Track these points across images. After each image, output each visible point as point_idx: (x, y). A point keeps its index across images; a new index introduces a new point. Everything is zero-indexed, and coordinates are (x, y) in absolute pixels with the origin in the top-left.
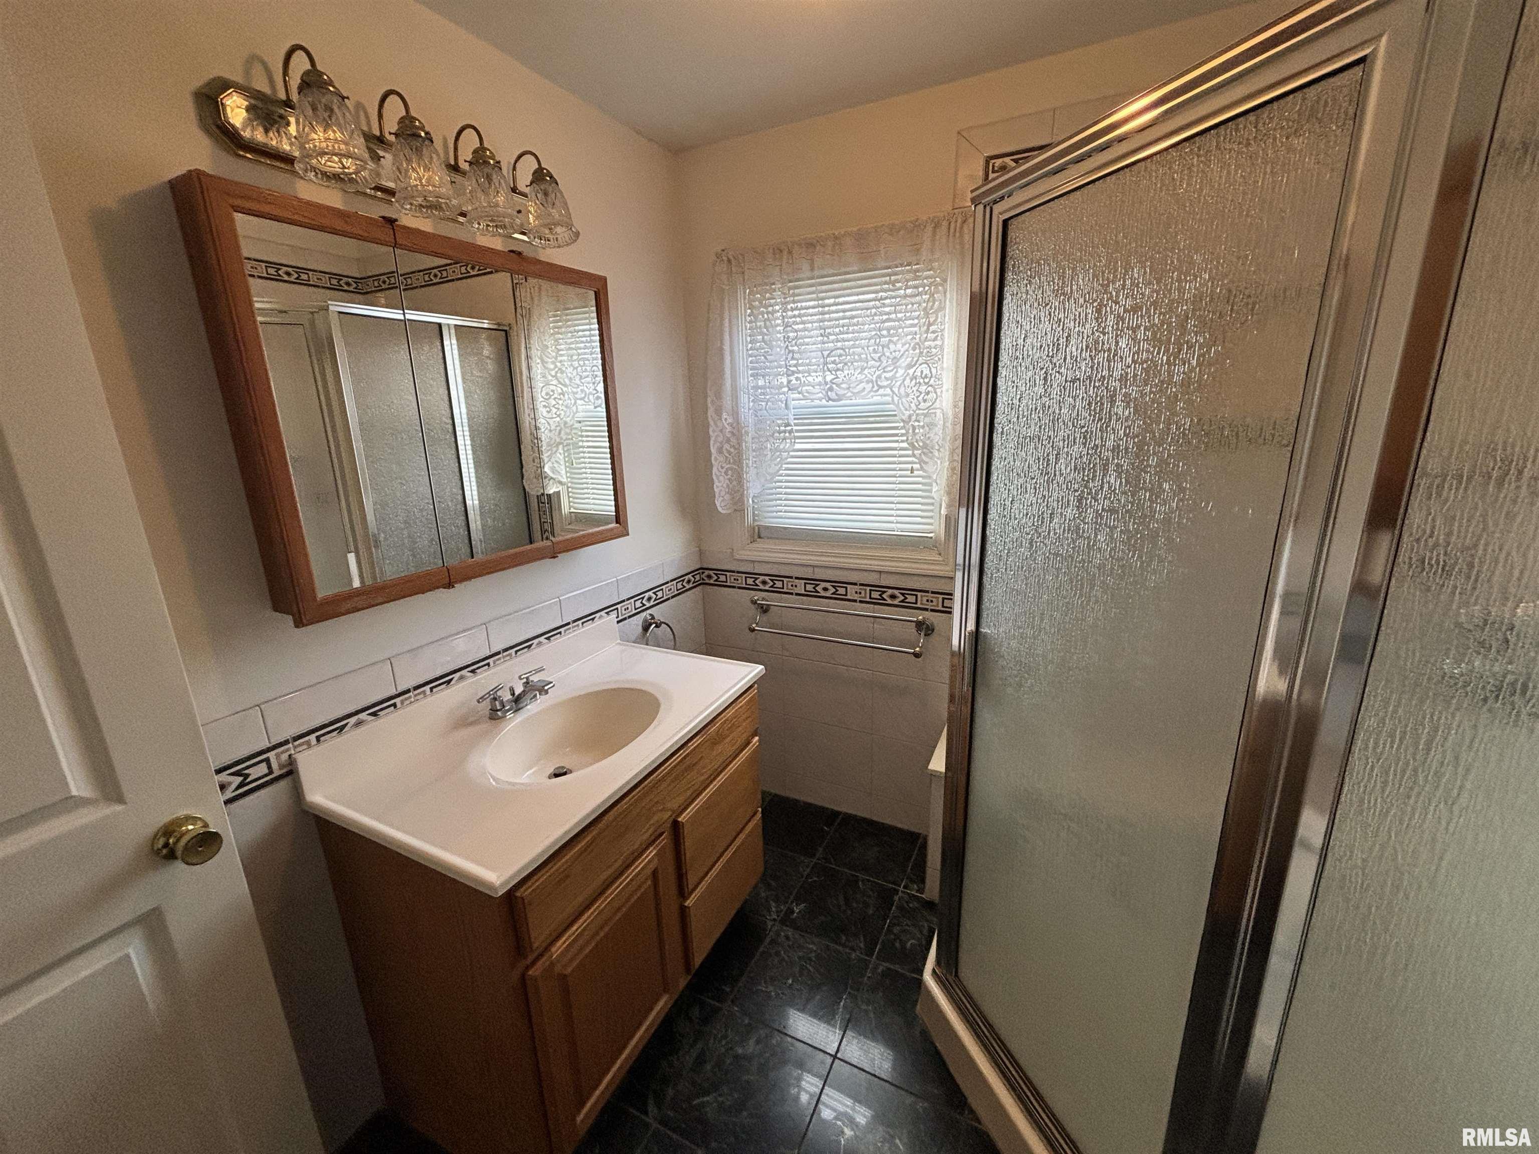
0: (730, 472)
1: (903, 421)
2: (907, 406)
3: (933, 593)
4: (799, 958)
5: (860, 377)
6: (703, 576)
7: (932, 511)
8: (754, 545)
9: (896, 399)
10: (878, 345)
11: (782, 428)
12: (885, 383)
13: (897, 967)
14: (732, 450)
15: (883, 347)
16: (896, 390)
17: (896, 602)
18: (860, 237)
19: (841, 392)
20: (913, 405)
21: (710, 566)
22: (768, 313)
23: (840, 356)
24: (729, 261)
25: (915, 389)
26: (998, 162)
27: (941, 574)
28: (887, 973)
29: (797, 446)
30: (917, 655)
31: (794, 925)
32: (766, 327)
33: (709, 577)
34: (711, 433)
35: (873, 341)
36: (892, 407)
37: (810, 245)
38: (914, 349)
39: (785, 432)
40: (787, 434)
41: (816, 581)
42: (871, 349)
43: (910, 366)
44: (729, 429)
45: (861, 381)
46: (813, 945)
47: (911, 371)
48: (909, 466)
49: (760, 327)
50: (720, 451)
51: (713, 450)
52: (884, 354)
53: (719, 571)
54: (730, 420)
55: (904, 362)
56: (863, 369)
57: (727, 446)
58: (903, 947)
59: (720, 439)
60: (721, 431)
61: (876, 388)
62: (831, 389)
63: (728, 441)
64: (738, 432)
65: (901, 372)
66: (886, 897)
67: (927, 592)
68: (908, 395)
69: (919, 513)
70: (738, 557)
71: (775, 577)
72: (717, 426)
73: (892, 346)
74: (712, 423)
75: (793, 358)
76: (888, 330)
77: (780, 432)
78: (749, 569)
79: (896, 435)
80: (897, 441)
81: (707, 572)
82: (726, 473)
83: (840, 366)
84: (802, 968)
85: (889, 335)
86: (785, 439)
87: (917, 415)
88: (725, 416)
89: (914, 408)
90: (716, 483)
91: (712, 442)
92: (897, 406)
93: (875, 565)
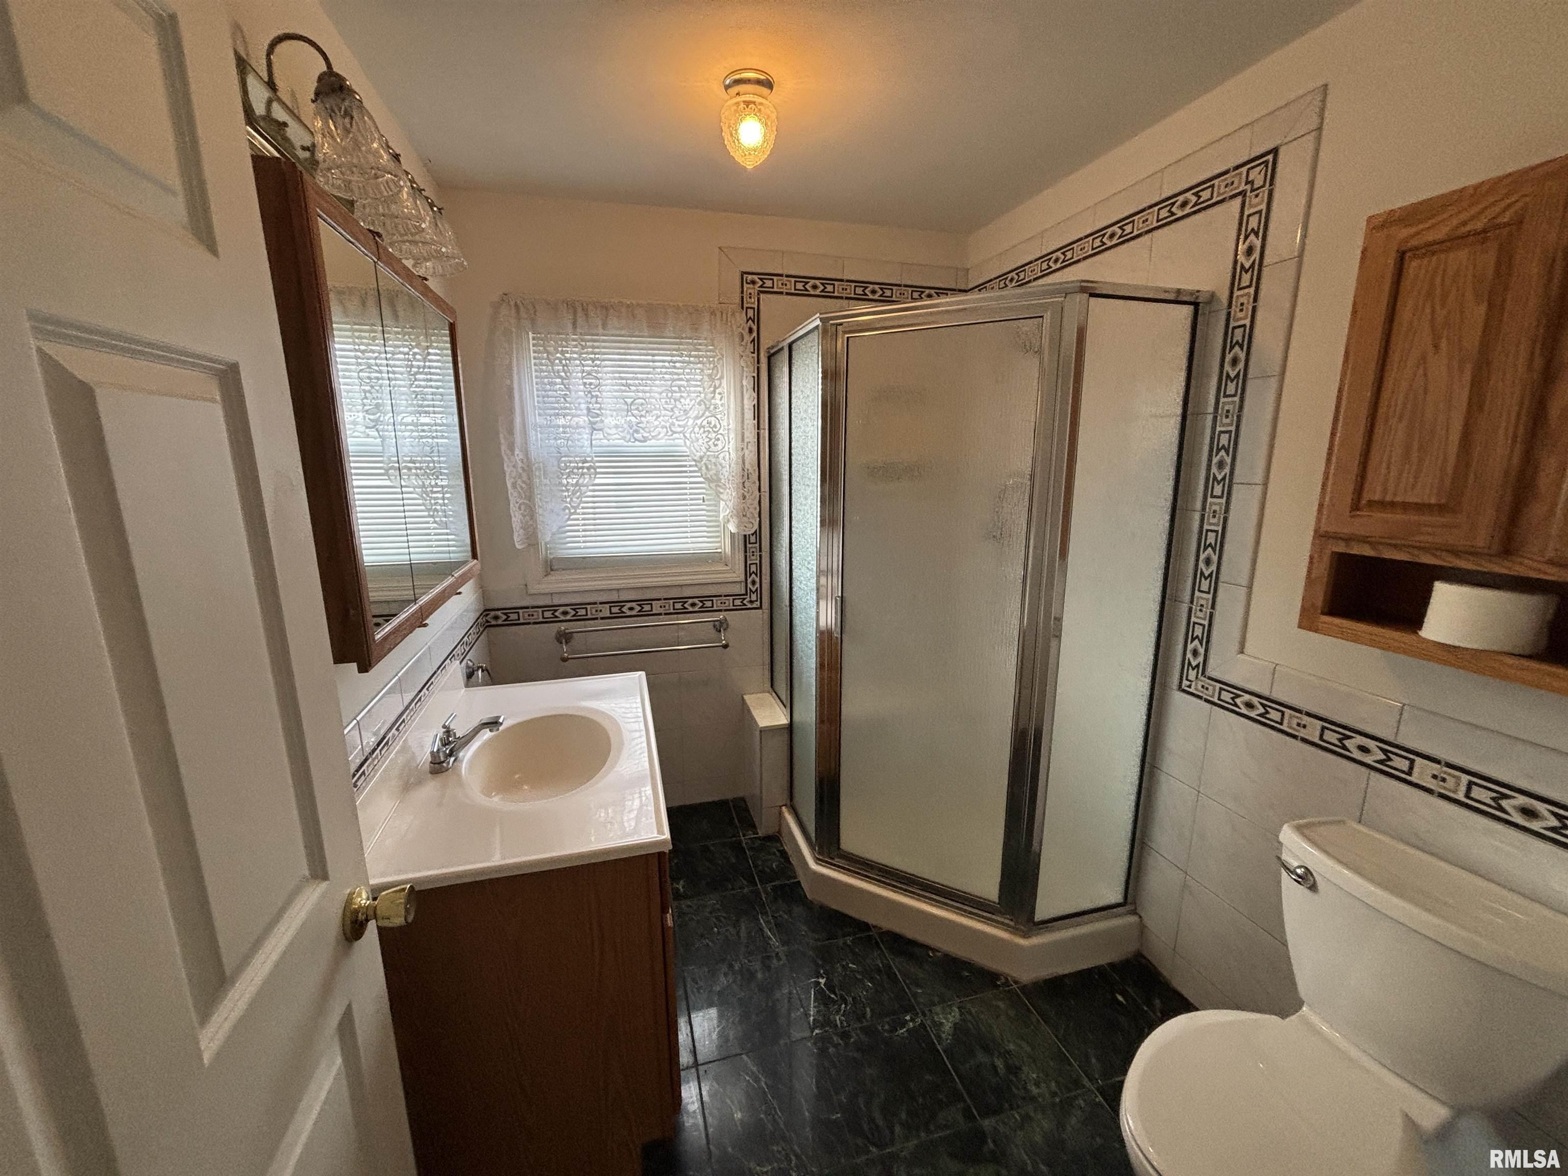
0: (523, 508)
1: (695, 461)
2: (698, 448)
3: (725, 596)
4: (711, 913)
5: (656, 423)
6: (488, 618)
7: (718, 531)
8: (550, 578)
9: (688, 443)
10: (670, 398)
11: (580, 465)
12: (679, 429)
13: (777, 883)
14: (524, 485)
15: (675, 401)
16: (688, 435)
17: (696, 609)
18: (650, 309)
19: (646, 435)
20: (703, 448)
21: (496, 606)
22: (566, 359)
23: (642, 404)
24: (516, 305)
25: (704, 435)
26: (750, 277)
27: (731, 580)
28: (774, 889)
29: (597, 481)
30: (726, 646)
31: (685, 897)
32: (564, 371)
33: (496, 618)
34: (506, 468)
35: (664, 394)
36: (684, 449)
37: (606, 308)
38: (699, 404)
39: (583, 468)
40: (585, 470)
41: (620, 603)
42: (663, 401)
43: (697, 418)
44: (520, 464)
45: (657, 427)
46: (712, 900)
47: (699, 422)
48: (701, 496)
49: (558, 371)
50: (514, 485)
51: (509, 485)
52: (676, 406)
53: (507, 611)
54: (521, 457)
55: (693, 414)
56: (658, 417)
57: (519, 482)
58: (772, 869)
59: (514, 474)
60: (514, 466)
61: (670, 433)
62: (637, 431)
63: (520, 476)
64: (528, 467)
65: (691, 422)
66: (738, 848)
67: (720, 596)
68: (698, 440)
69: (705, 534)
70: (532, 591)
71: (576, 606)
72: (511, 462)
73: (682, 400)
74: (505, 458)
75: (597, 403)
76: (679, 387)
77: (578, 468)
78: (548, 602)
79: (686, 472)
80: (686, 477)
81: (493, 613)
82: (520, 508)
83: (643, 413)
84: (717, 918)
85: (680, 391)
86: (583, 474)
87: (709, 456)
88: (517, 452)
89: (705, 450)
90: (513, 519)
91: (507, 478)
92: (689, 448)
93: (668, 581)
